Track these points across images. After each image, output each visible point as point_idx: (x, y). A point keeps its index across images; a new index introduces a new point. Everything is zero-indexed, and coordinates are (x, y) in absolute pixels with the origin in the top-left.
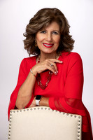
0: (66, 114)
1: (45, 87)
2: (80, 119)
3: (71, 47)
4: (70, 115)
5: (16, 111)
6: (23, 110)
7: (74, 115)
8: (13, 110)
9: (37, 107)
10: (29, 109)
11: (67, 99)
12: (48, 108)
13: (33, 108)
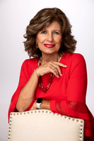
0: (68, 118)
1: (47, 90)
2: (83, 124)
3: (74, 48)
4: (72, 119)
5: (16, 113)
6: (23, 113)
7: (76, 120)
8: (13, 113)
9: (37, 111)
10: (30, 111)
11: (69, 102)
12: (49, 111)
13: (34, 111)
